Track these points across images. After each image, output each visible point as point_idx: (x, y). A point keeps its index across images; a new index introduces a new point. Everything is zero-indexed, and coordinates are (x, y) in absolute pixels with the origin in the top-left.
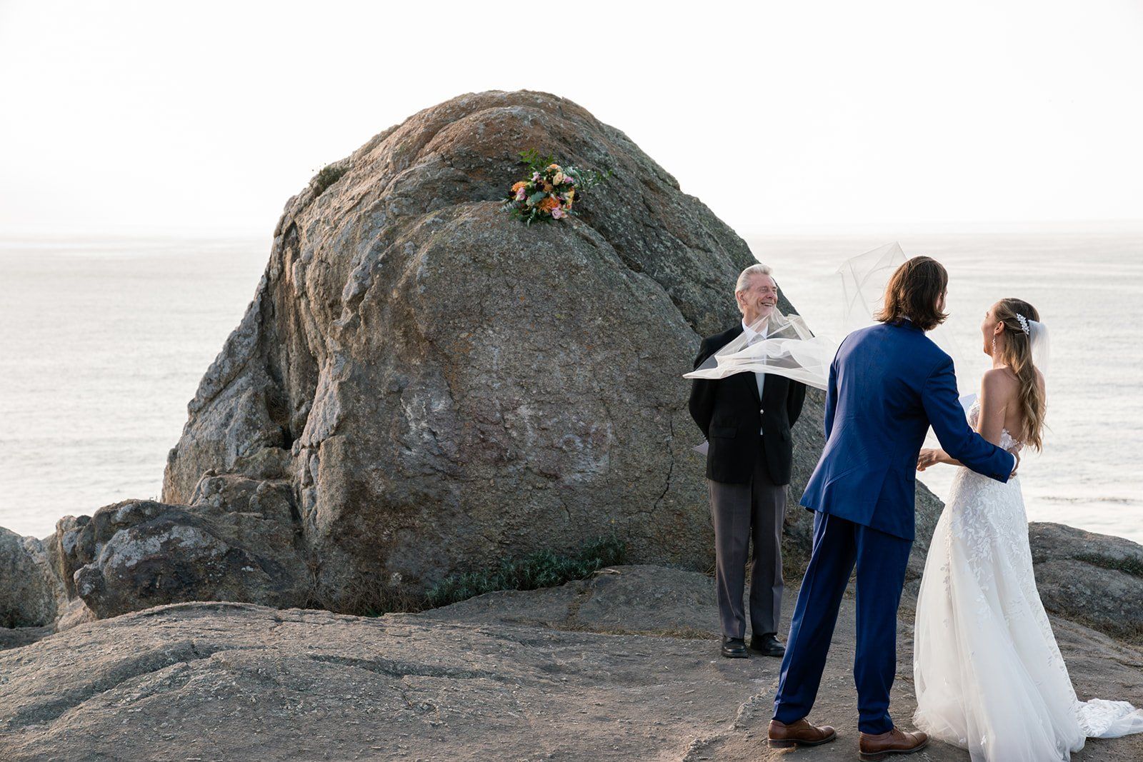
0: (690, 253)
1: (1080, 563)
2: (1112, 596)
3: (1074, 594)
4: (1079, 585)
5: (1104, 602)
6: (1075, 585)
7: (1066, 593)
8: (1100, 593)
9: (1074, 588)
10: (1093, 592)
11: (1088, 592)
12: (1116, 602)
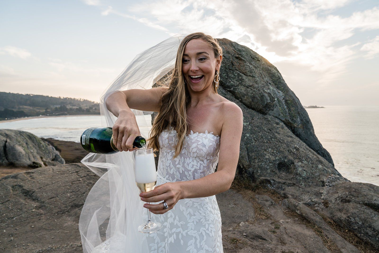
0: (244, 77)
1: (365, 207)
2: (374, 228)
3: (352, 222)
4: (357, 218)
5: (367, 231)
6: (354, 218)
7: (348, 220)
8: (367, 225)
9: (353, 219)
10: (363, 224)
11: (360, 223)
12: (375, 232)
